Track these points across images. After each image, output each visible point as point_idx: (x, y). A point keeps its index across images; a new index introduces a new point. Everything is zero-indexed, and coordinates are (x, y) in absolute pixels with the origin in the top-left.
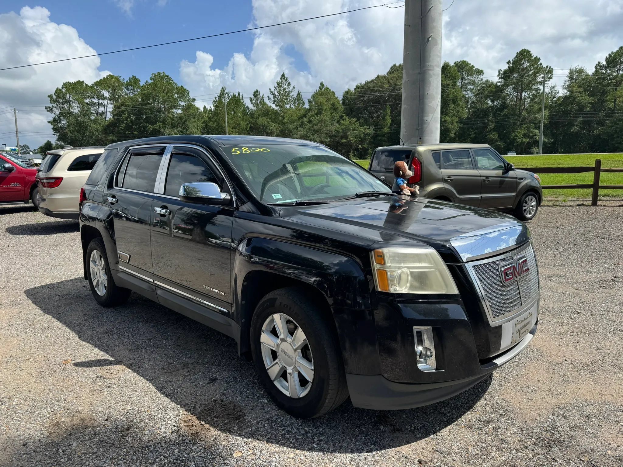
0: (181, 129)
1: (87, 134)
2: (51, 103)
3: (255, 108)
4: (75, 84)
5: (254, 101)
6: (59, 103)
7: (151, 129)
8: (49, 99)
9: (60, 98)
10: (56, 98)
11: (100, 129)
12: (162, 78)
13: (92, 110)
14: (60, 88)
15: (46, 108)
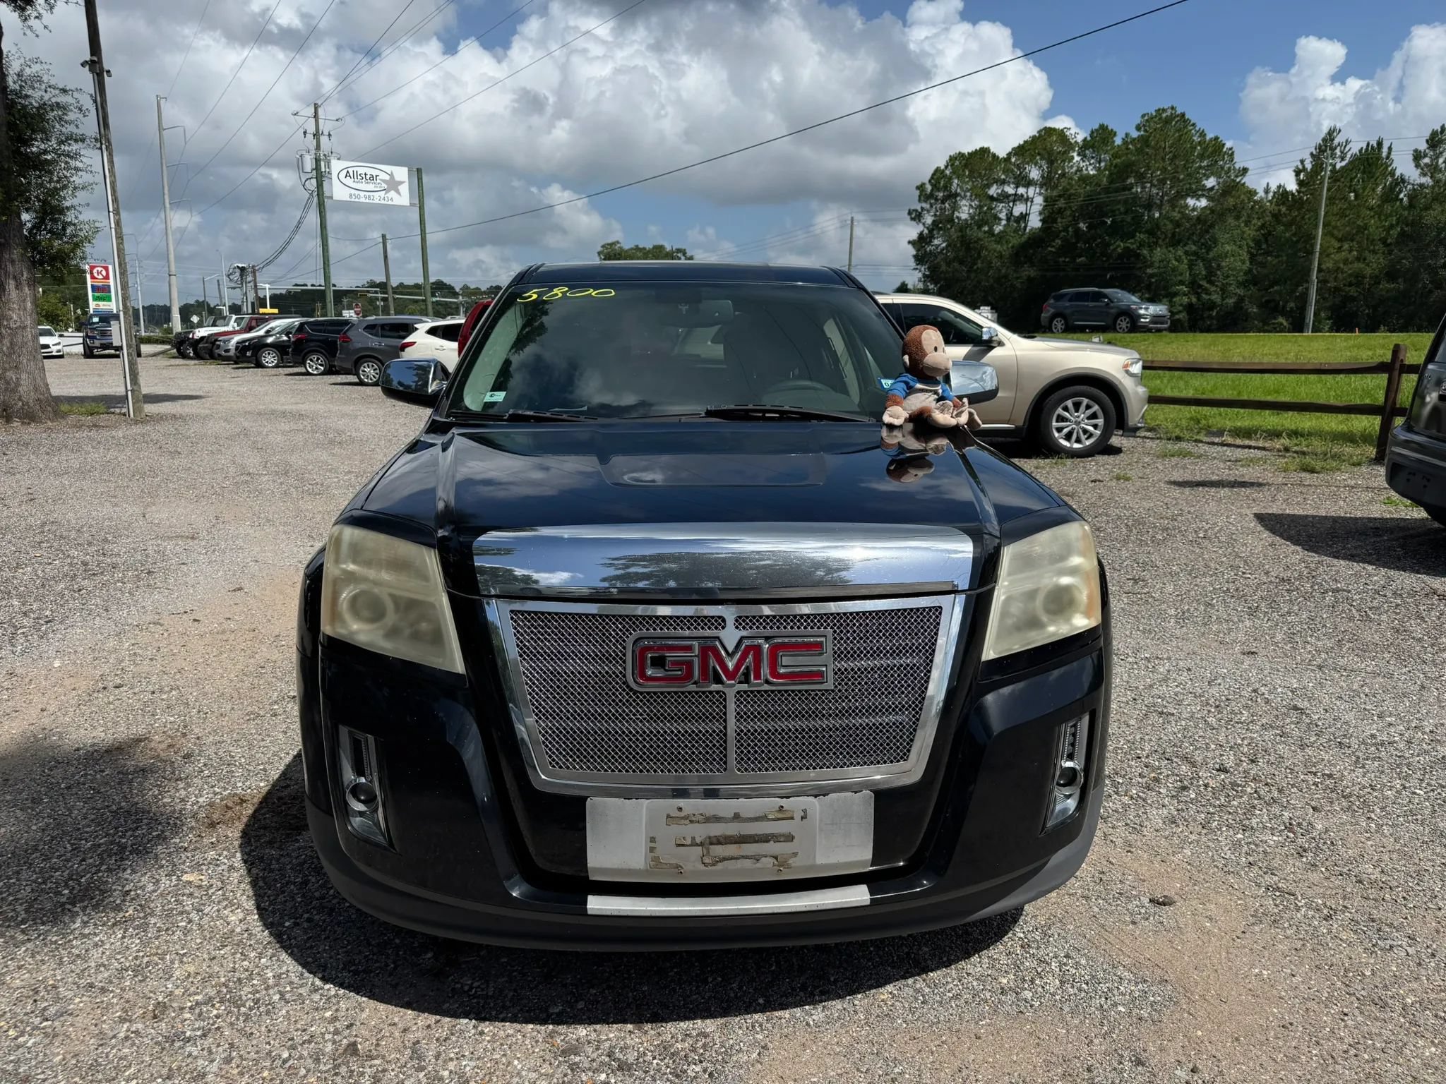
0: (1194, 248)
1: (979, 265)
2: (920, 201)
3: (1427, 180)
4: (973, 154)
5: (1427, 160)
6: (936, 200)
7: (1119, 250)
8: (918, 192)
9: (939, 190)
10: (932, 190)
11: (1006, 254)
12: (1167, 121)
13: (1002, 211)
14: (943, 167)
15: (910, 213)
